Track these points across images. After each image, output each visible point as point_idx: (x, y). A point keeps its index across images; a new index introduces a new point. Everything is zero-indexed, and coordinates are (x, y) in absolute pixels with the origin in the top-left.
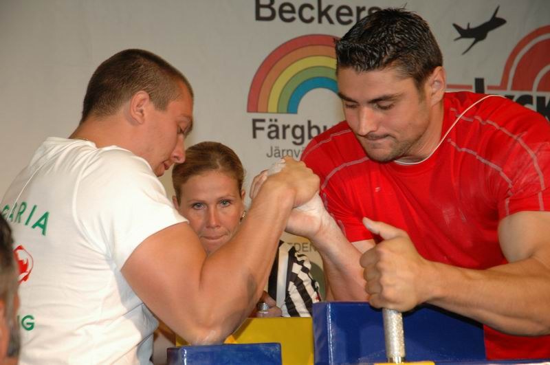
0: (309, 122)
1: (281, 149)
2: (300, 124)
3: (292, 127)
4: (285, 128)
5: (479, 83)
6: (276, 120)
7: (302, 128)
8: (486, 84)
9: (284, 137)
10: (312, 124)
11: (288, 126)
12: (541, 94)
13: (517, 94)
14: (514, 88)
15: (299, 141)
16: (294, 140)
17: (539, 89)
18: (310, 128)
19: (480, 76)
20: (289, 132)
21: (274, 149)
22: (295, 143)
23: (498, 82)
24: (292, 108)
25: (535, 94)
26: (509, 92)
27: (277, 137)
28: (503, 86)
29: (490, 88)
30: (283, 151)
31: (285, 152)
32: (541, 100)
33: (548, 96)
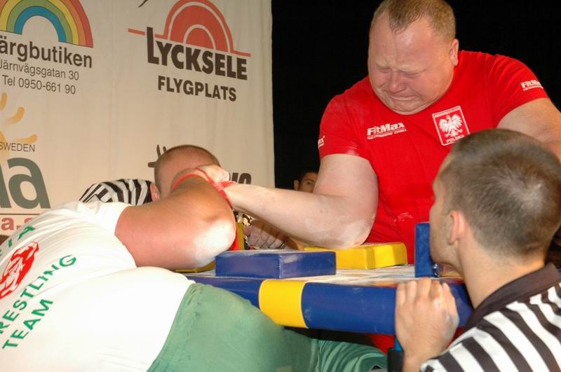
0: (31, 43)
1: (9, 62)
2: (24, 44)
3: (17, 45)
4: (13, 45)
5: (150, 31)
6: (5, 38)
7: (25, 47)
8: (155, 32)
9: (11, 53)
10: (33, 46)
11: (15, 44)
12: (189, 46)
13: (174, 44)
14: (172, 39)
15: (23, 58)
16: (19, 57)
17: (187, 43)
18: (31, 49)
19: (150, 26)
20: (15, 48)
21: (3, 62)
22: (19, 59)
23: (162, 33)
24: (18, 29)
25: (185, 45)
26: (169, 41)
27: (6, 52)
28: (165, 36)
29: (157, 36)
30: (11, 64)
31: (12, 66)
32: (189, 50)
33: (193, 48)
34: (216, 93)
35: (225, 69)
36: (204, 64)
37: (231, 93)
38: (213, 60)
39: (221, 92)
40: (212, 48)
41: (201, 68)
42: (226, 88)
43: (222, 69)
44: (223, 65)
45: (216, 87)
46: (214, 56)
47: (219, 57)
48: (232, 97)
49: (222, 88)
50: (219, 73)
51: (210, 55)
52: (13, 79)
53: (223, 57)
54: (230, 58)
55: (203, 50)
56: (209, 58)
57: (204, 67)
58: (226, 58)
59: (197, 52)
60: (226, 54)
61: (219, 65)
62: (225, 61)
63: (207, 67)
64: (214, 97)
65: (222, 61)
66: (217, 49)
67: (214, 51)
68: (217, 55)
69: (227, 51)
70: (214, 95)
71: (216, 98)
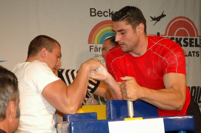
5: (158, 34)
6: (97, 46)
8: (160, 34)
9: (99, 51)
11: (101, 48)
12: (177, 37)
13: (170, 37)
14: (169, 35)
19: (158, 32)
21: (96, 55)
23: (164, 33)
24: (102, 42)
25: (175, 37)
26: (167, 36)
28: (166, 35)
29: (161, 35)
30: (99, 55)
31: (100, 56)
32: (177, 39)
33: (179, 37)
34: (190, 54)
35: (194, 44)
36: (184, 43)
37: (197, 53)
38: (188, 41)
39: (192, 54)
40: (188, 36)
41: (183, 45)
42: (195, 52)
43: (192, 44)
44: (193, 43)
45: (190, 52)
46: (189, 40)
47: (191, 40)
48: (198, 55)
49: (193, 52)
50: (191, 46)
51: (187, 39)
52: (100, 60)
53: (193, 39)
54: (196, 40)
55: (183, 38)
56: (186, 41)
57: (184, 45)
58: (195, 39)
59: (181, 39)
60: (194, 38)
61: (191, 42)
62: (194, 41)
63: (185, 44)
64: (189, 56)
65: (193, 41)
66: (190, 36)
67: (189, 37)
68: (190, 39)
69: (195, 36)
70: (189, 55)
71: (190, 56)
